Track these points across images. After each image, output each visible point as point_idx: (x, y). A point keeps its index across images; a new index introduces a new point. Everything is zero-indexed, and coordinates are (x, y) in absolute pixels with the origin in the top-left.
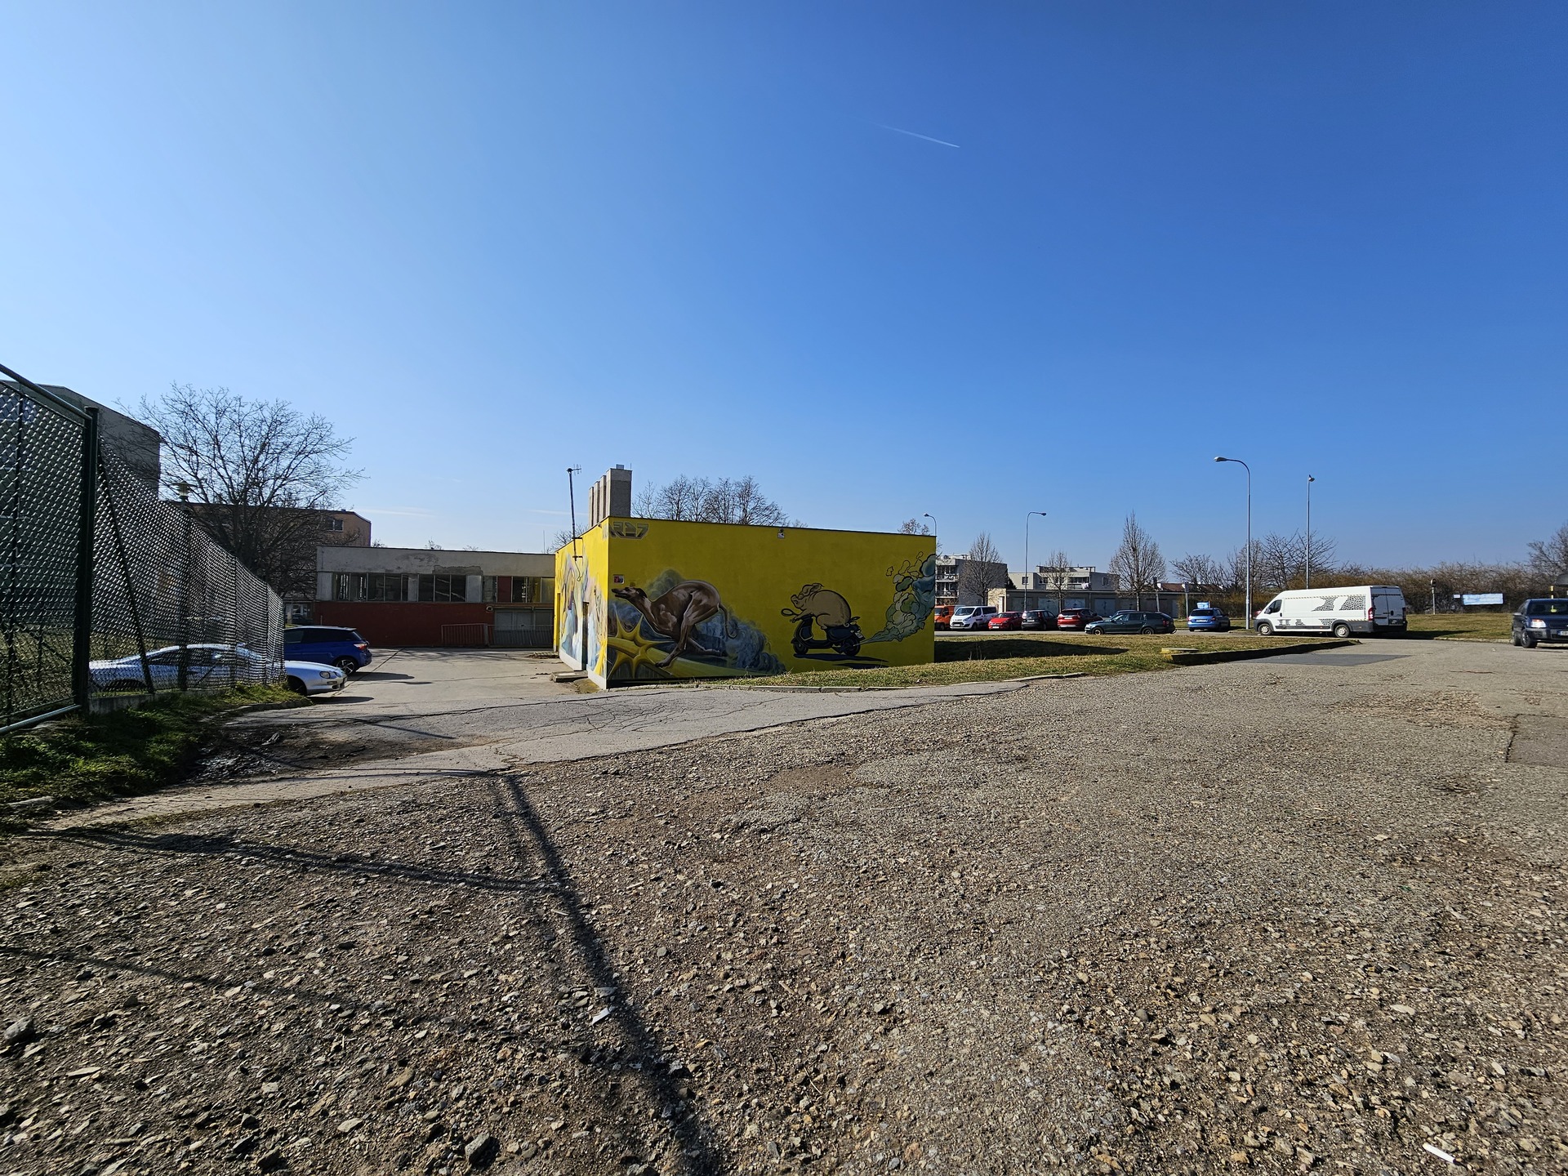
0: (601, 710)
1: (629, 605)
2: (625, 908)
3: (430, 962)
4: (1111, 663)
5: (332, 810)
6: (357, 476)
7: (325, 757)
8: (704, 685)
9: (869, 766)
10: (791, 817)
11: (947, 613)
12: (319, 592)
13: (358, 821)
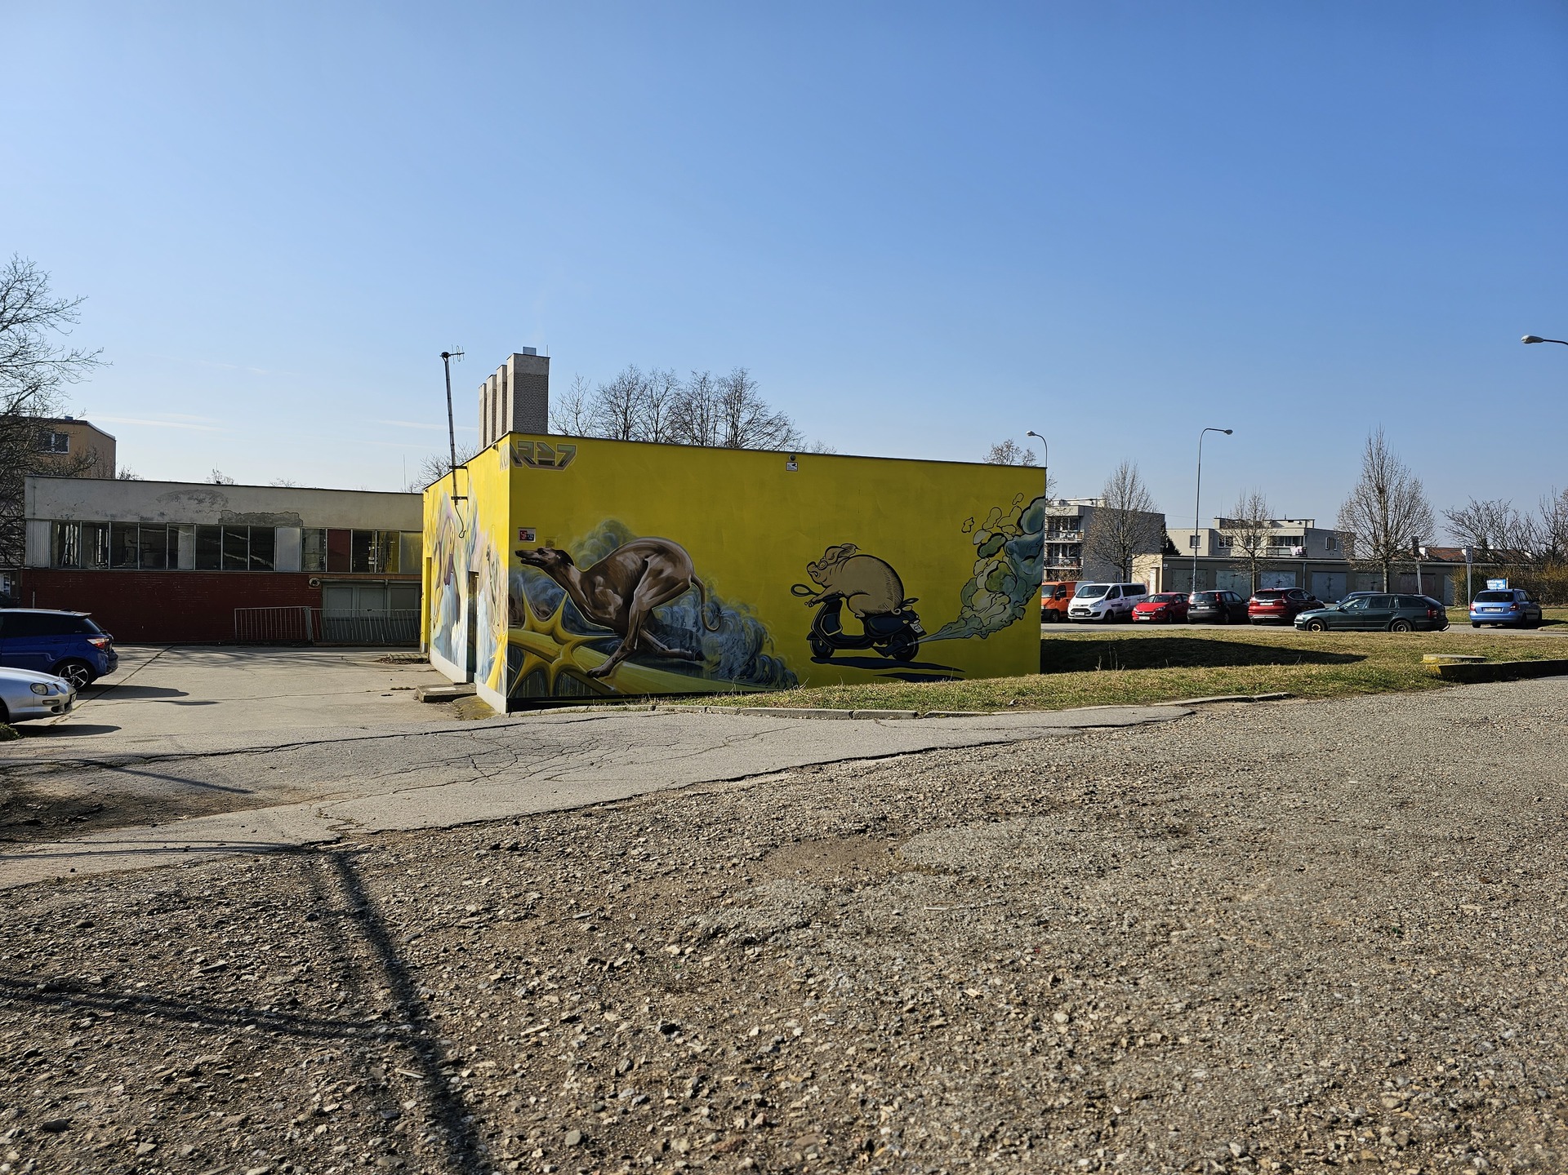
0: (494, 747)
1: (544, 577)
2: (516, 1066)
3: (191, 1153)
4: (1336, 677)
5: (39, 908)
6: (88, 361)
7: (35, 823)
8: (664, 705)
9: (926, 839)
10: (794, 919)
11: (1063, 593)
12: (29, 553)
13: (84, 926)
